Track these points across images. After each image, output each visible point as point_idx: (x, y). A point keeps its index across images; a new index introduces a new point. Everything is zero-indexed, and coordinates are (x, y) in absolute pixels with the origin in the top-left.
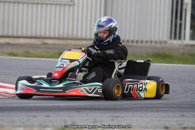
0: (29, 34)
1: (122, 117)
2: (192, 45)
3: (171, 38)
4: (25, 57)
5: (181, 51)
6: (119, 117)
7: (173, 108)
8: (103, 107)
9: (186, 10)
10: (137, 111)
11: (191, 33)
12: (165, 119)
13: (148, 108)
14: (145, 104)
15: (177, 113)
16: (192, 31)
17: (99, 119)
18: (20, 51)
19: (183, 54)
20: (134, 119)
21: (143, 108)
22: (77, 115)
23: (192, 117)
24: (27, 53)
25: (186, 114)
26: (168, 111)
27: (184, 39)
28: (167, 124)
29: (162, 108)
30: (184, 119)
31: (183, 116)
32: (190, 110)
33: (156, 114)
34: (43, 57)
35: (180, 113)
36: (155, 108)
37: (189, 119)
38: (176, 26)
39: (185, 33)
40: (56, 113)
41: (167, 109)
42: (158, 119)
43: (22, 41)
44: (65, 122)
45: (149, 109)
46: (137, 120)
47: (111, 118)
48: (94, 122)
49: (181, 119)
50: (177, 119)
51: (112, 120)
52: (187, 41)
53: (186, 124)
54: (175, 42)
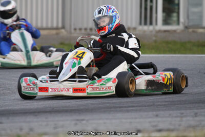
1: (88, 120)
2: (165, 31)
3: (140, 24)
5: (154, 38)
6: (83, 120)
7: (145, 106)
10: (104, 112)
11: (163, 17)
12: (138, 120)
13: (117, 107)
14: (113, 103)
15: (150, 113)
16: (164, 14)
17: (61, 123)
19: (155, 41)
20: (101, 121)
21: (111, 108)
22: (35, 120)
25: (161, 113)
26: (140, 110)
27: (156, 24)
28: (139, 127)
30: (159, 119)
31: (157, 116)
32: (165, 108)
33: (126, 115)
35: (155, 113)
36: (125, 107)
37: (164, 119)
38: (146, 9)
39: (156, 18)
40: (11, 118)
41: (139, 108)
42: (129, 120)
44: (21, 129)
45: (118, 109)
46: (105, 123)
47: (74, 122)
48: (55, 128)
49: (155, 119)
50: (150, 120)
51: (76, 124)
52: (160, 26)
53: (161, 126)
54: (145, 28)
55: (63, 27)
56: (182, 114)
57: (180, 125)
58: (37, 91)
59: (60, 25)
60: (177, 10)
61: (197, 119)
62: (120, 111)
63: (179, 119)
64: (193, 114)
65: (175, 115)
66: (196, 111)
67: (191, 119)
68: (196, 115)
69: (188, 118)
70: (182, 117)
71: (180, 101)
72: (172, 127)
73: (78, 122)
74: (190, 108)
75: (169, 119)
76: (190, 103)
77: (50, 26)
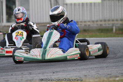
2: (8, 26)
11: (7, 17)
15: (3, 74)
16: (7, 16)
23: (15, 75)
27: (3, 22)
30: (9, 77)
32: (12, 71)
35: (6, 73)
37: (12, 77)
49: (6, 77)
50: (4, 77)
56: (23, 73)
57: (22, 80)
61: (31, 76)
63: (21, 76)
64: (28, 73)
65: (18, 74)
66: (30, 71)
67: (28, 76)
68: (30, 74)
69: (26, 76)
71: (20, 66)
72: (17, 81)
74: (27, 70)
75: (15, 77)
76: (26, 67)
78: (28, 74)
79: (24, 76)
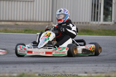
0: (7, 19)
1: (60, 67)
2: (104, 25)
3: (92, 21)
4: (4, 32)
5: (98, 28)
7: (91, 61)
8: (50, 61)
9: (101, 4)
10: (70, 63)
11: (103, 17)
12: (86, 68)
13: (77, 61)
14: (75, 59)
15: (93, 64)
16: (104, 16)
18: (2, 29)
19: (99, 30)
20: (67, 68)
21: (73, 61)
24: (6, 30)
26: (88, 63)
27: (100, 21)
28: (86, 71)
29: (85, 61)
31: (96, 66)
32: (101, 62)
33: (81, 65)
34: (15, 33)
35: (95, 64)
36: (81, 61)
37: (100, 67)
38: (95, 13)
39: (100, 17)
41: (88, 62)
42: (81, 68)
43: (3, 23)
44: (25, 70)
45: (77, 62)
46: (69, 68)
47: (53, 68)
49: (95, 67)
50: (93, 67)
51: (54, 69)
53: (98, 71)
54: (94, 23)
55: (52, 21)
56: (110, 65)
57: (108, 71)
58: (26, 53)
59: (50, 20)
60: (110, 14)
62: (78, 63)
63: (107, 68)
69: (113, 67)
70: (109, 67)
71: (109, 59)
72: (103, 71)
73: (55, 68)
75: (103, 68)
76: (114, 60)
77: (45, 20)
78: (115, 66)
79: (110, 68)
